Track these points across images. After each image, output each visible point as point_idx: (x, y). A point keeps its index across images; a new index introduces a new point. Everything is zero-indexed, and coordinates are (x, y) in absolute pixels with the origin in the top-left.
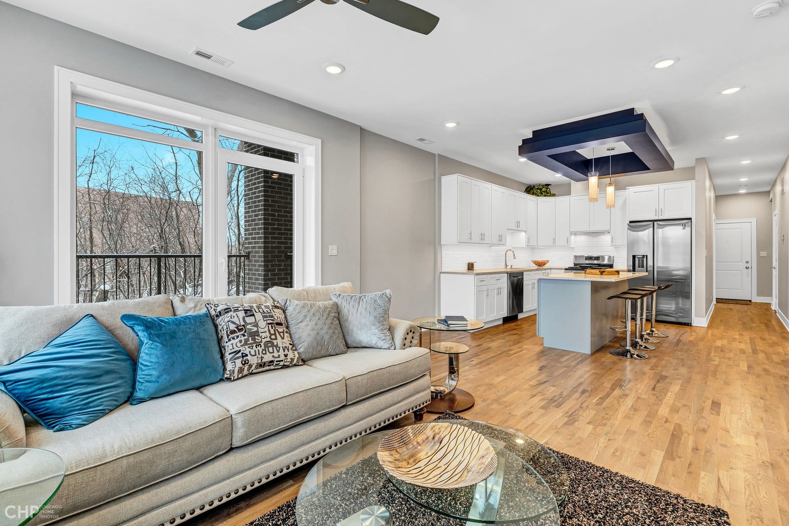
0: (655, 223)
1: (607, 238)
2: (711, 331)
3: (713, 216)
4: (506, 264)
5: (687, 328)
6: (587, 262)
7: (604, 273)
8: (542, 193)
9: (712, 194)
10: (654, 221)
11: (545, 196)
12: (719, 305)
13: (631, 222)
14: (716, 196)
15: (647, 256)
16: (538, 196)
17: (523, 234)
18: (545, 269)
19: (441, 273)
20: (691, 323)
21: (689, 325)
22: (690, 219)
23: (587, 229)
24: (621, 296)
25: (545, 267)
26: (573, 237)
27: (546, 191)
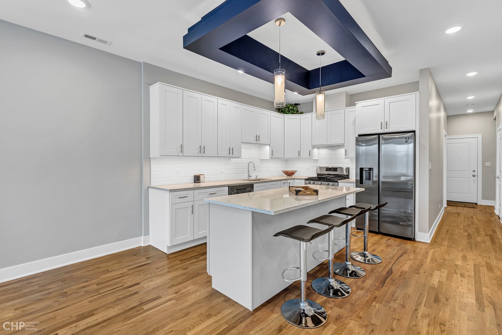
0: (381, 136)
1: (342, 151)
2: (433, 250)
3: (444, 132)
4: (249, 175)
5: (408, 245)
6: (327, 172)
7: (300, 193)
8: (289, 112)
9: (442, 114)
10: (379, 134)
11: (292, 113)
12: (450, 208)
13: (359, 135)
14: (447, 116)
15: (373, 168)
16: (286, 113)
17: (268, 147)
18: (294, 179)
19: (148, 188)
20: (414, 238)
21: (412, 240)
22: (414, 132)
23: (325, 143)
24: (318, 220)
25: (293, 177)
26: (316, 150)
27: (293, 109)
